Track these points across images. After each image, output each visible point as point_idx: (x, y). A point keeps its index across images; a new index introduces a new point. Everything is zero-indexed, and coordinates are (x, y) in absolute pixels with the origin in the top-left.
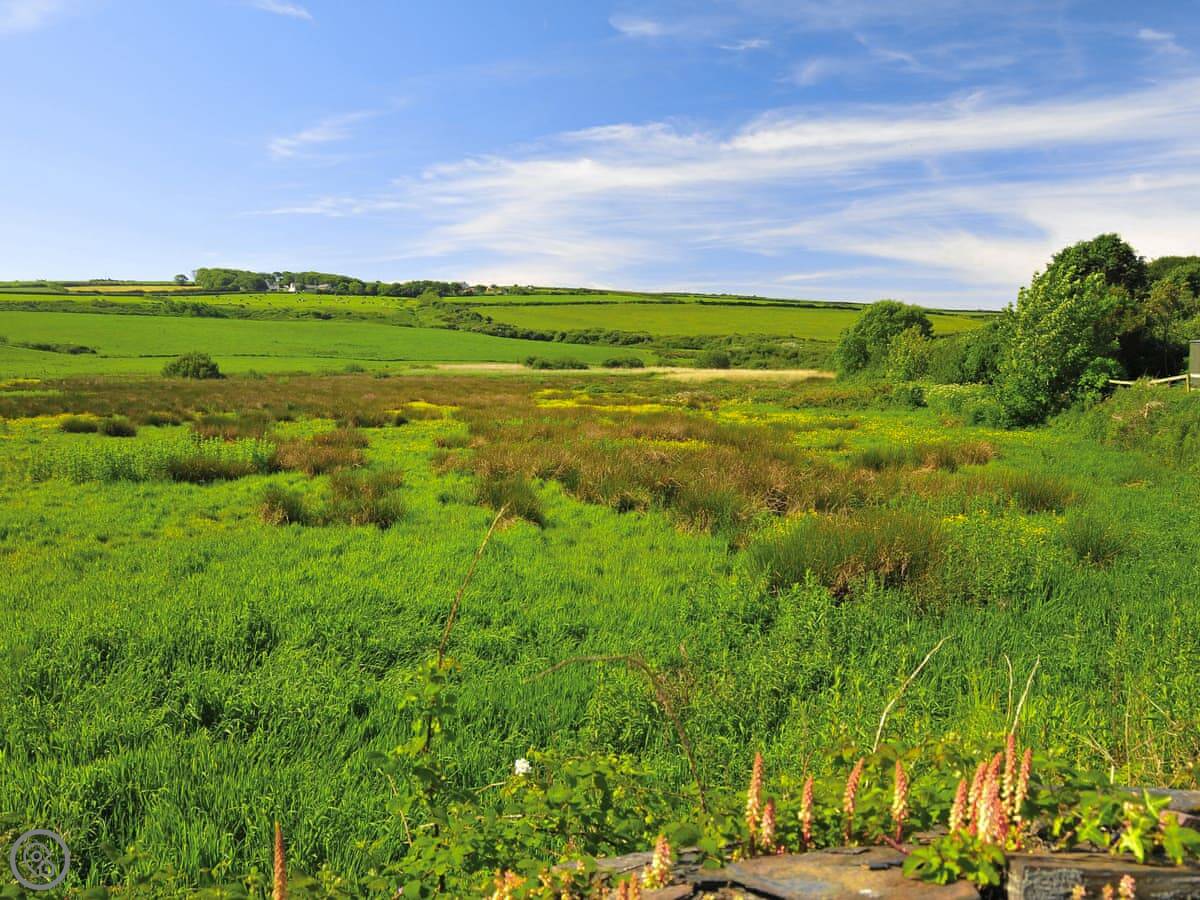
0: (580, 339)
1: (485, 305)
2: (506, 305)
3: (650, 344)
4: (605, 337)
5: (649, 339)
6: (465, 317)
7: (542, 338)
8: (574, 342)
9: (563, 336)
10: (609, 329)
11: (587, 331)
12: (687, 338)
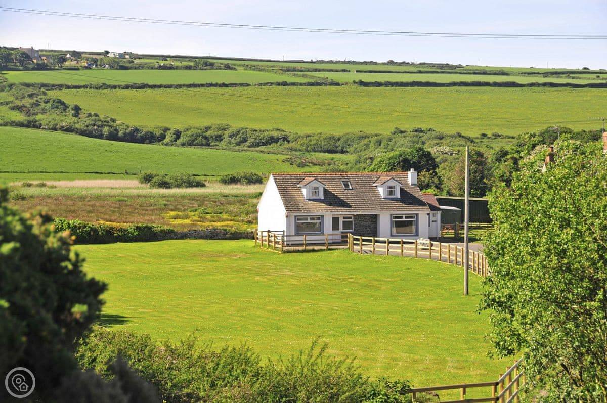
0: (199, 140)
1: (68, 87)
2: (98, 87)
3: (286, 145)
4: (231, 136)
5: (285, 139)
6: (43, 105)
7: (150, 138)
8: (191, 144)
9: (178, 135)
10: (235, 125)
11: (208, 129)
12: (332, 138)
